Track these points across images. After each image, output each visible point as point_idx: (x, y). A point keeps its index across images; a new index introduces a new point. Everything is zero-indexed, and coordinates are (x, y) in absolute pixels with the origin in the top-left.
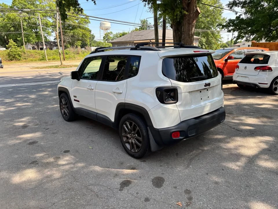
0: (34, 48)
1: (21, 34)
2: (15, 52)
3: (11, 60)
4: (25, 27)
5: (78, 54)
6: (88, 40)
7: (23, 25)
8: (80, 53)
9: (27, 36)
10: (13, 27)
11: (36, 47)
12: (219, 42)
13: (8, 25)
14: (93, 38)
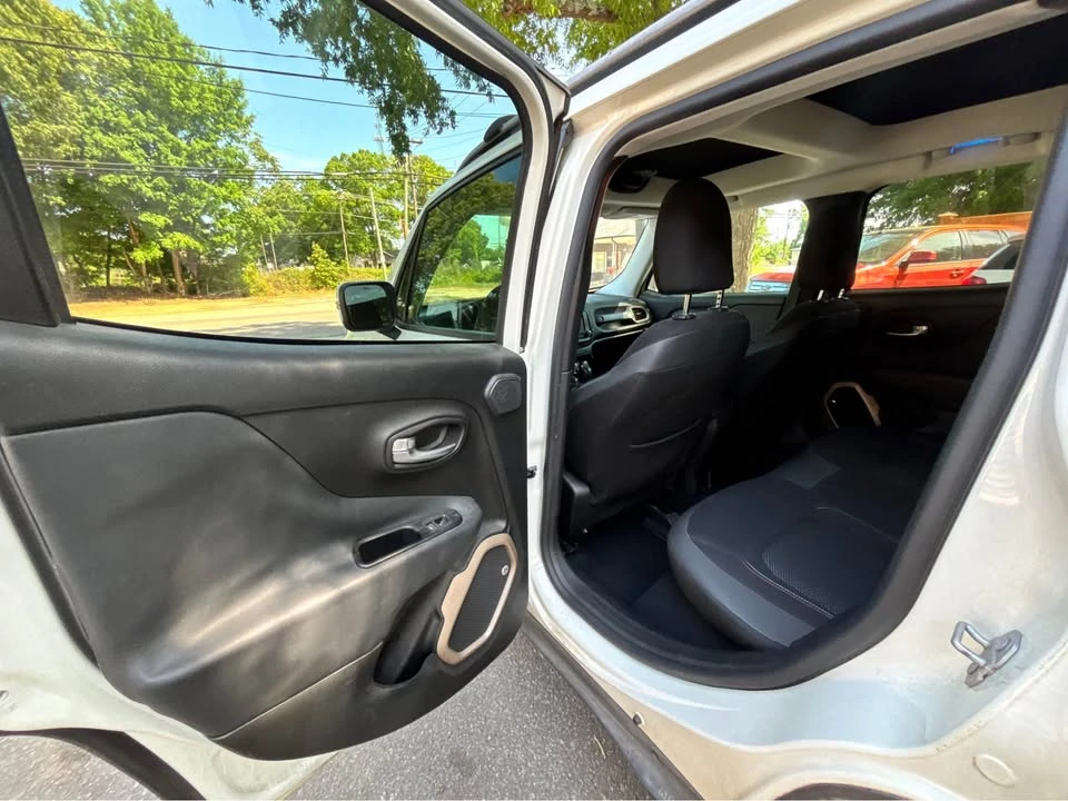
0: (366, 264)
1: (340, 236)
2: (325, 271)
3: (318, 288)
4: (350, 222)
5: (455, 273)
6: (475, 246)
7: (345, 217)
8: (458, 272)
9: (353, 241)
10: (327, 222)
11: (371, 262)
12: (763, 244)
13: (317, 219)
14: (486, 243)
